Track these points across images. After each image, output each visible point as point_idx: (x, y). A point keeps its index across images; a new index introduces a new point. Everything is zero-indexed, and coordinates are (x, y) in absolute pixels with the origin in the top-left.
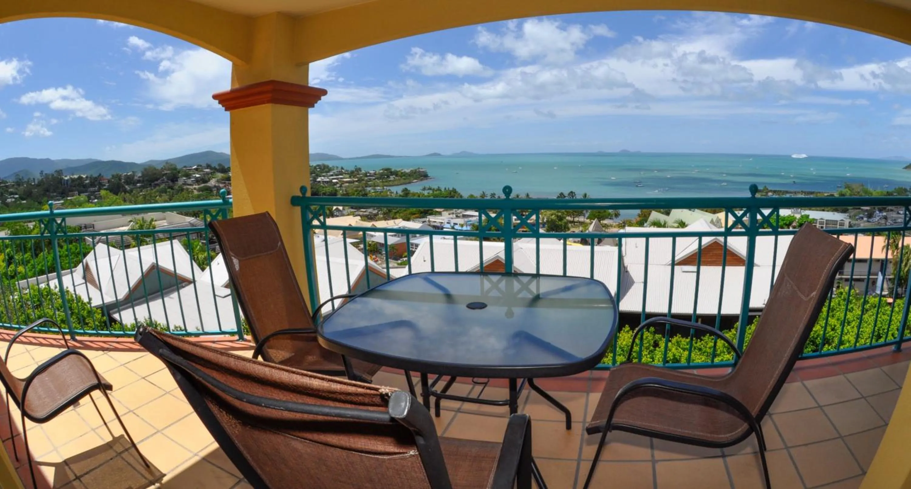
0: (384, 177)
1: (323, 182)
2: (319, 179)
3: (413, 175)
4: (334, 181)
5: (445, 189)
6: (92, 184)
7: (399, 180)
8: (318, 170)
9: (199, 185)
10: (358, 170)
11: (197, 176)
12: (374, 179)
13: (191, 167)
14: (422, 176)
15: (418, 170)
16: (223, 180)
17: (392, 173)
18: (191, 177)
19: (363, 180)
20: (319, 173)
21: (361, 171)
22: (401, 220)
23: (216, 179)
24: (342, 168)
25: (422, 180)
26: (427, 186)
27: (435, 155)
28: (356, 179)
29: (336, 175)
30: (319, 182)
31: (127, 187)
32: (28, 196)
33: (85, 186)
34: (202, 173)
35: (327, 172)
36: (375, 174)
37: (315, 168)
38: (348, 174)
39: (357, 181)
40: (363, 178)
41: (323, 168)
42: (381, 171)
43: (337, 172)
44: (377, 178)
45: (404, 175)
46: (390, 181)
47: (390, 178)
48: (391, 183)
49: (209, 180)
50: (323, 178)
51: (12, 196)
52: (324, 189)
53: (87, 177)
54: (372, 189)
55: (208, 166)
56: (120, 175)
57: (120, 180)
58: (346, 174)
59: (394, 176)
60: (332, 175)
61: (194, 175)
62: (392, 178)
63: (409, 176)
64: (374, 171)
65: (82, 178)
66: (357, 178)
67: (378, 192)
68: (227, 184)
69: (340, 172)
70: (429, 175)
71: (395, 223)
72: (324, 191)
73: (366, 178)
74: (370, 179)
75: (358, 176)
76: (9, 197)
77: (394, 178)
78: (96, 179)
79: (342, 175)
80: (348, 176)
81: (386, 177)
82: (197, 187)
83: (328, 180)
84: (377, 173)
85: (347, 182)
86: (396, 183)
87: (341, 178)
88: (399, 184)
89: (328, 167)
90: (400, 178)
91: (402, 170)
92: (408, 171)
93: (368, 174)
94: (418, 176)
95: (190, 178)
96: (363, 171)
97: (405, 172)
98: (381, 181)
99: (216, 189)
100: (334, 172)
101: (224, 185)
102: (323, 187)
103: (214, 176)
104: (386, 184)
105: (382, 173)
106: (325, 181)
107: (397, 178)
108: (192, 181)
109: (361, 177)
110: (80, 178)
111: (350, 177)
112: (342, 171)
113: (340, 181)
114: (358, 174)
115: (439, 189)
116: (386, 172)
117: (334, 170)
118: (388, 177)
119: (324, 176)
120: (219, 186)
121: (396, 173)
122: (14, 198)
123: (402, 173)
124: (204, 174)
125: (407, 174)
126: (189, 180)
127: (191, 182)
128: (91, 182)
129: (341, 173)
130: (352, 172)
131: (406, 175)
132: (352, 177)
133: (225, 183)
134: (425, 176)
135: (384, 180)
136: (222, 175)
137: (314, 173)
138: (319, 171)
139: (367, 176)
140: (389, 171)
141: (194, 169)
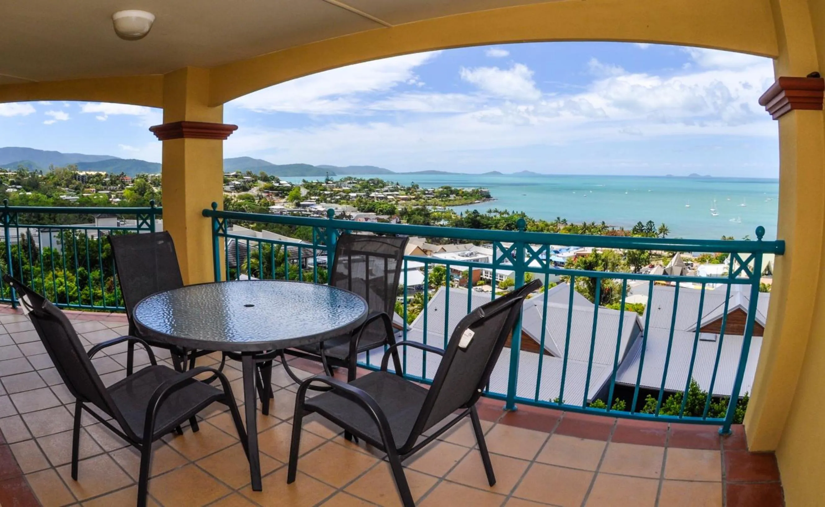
0: (444, 196)
1: (377, 197)
2: (373, 194)
3: (475, 196)
4: (389, 197)
5: (513, 212)
6: (113, 183)
7: (460, 199)
8: (371, 184)
9: (239, 192)
10: (415, 187)
11: (237, 183)
12: (433, 198)
13: (228, 173)
14: (484, 197)
15: (480, 190)
16: (266, 189)
17: (452, 192)
18: (230, 183)
19: (421, 198)
20: (373, 188)
21: (418, 188)
22: (471, 245)
23: (258, 188)
24: (398, 184)
25: (484, 201)
26: (493, 209)
27: (495, 173)
28: (414, 197)
29: (392, 191)
30: (373, 197)
31: (154, 188)
32: (34, 188)
33: (104, 184)
34: (241, 180)
35: (381, 187)
36: (434, 192)
37: (368, 182)
38: (404, 190)
39: (414, 199)
40: (421, 196)
41: (376, 182)
42: (441, 189)
43: (392, 187)
44: (437, 197)
45: (465, 194)
46: (450, 200)
47: (450, 197)
48: (451, 203)
49: (250, 188)
50: (377, 193)
51: (14, 186)
52: (382, 206)
53: (106, 175)
54: (433, 208)
55: (249, 174)
56: (147, 176)
57: (147, 181)
58: (402, 190)
59: (455, 195)
60: (387, 191)
61: (233, 182)
62: (452, 197)
63: (471, 195)
64: (432, 188)
65: (101, 175)
66: (414, 195)
67: (439, 212)
68: (271, 194)
69: (395, 187)
70: (491, 196)
71: (465, 247)
72: (381, 208)
73: (424, 196)
74: (429, 197)
75: (415, 193)
76: (10, 186)
77: (455, 197)
78: (118, 178)
79: (398, 191)
80: (404, 193)
81: (445, 195)
82: (237, 195)
83: (383, 196)
84: (436, 190)
85: (403, 199)
86: (457, 202)
87: (397, 195)
88: (461, 204)
89: (382, 182)
90: (460, 197)
91: (463, 189)
92: (469, 190)
93: (426, 192)
94: (480, 196)
95: (228, 185)
96: (421, 189)
97: (466, 191)
98: (440, 199)
99: (258, 198)
100: (389, 188)
101: (267, 194)
102: (380, 204)
103: (255, 184)
104: (447, 203)
105: (442, 191)
106: (380, 197)
107: (458, 197)
108: (231, 188)
109: (418, 195)
110: (99, 175)
111: (407, 194)
112: (397, 187)
113: (396, 198)
114: (416, 192)
115: (506, 212)
116: (446, 190)
117: (388, 185)
118: (448, 196)
119: (378, 191)
120: (262, 195)
121: (457, 193)
122: (16, 188)
123: (463, 192)
124: (244, 182)
125: (468, 193)
126: (227, 187)
127: (229, 188)
128: (111, 180)
129: (397, 190)
130: (409, 189)
131: (468, 195)
132: (409, 194)
133: (268, 192)
134: (488, 197)
135: (444, 200)
136: (265, 183)
137: (367, 188)
138: (372, 186)
139: (425, 194)
140: (448, 189)
141: (233, 175)
